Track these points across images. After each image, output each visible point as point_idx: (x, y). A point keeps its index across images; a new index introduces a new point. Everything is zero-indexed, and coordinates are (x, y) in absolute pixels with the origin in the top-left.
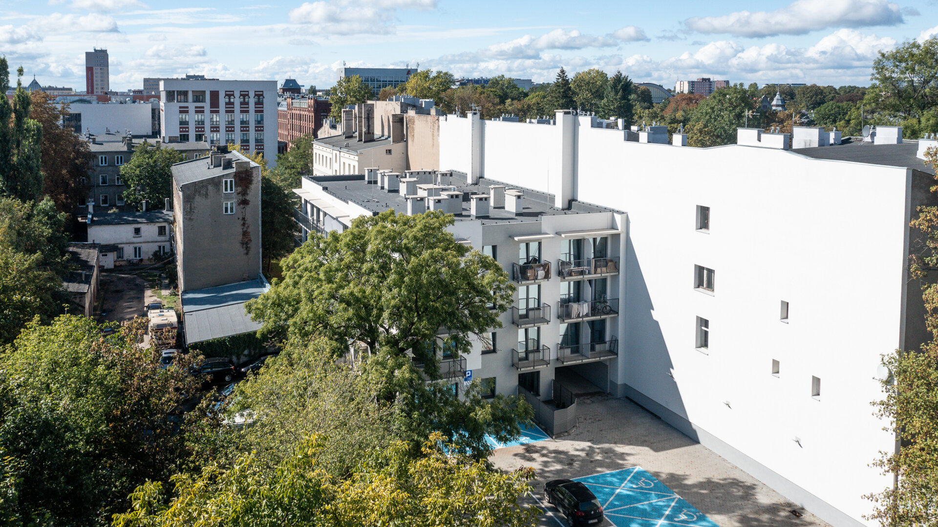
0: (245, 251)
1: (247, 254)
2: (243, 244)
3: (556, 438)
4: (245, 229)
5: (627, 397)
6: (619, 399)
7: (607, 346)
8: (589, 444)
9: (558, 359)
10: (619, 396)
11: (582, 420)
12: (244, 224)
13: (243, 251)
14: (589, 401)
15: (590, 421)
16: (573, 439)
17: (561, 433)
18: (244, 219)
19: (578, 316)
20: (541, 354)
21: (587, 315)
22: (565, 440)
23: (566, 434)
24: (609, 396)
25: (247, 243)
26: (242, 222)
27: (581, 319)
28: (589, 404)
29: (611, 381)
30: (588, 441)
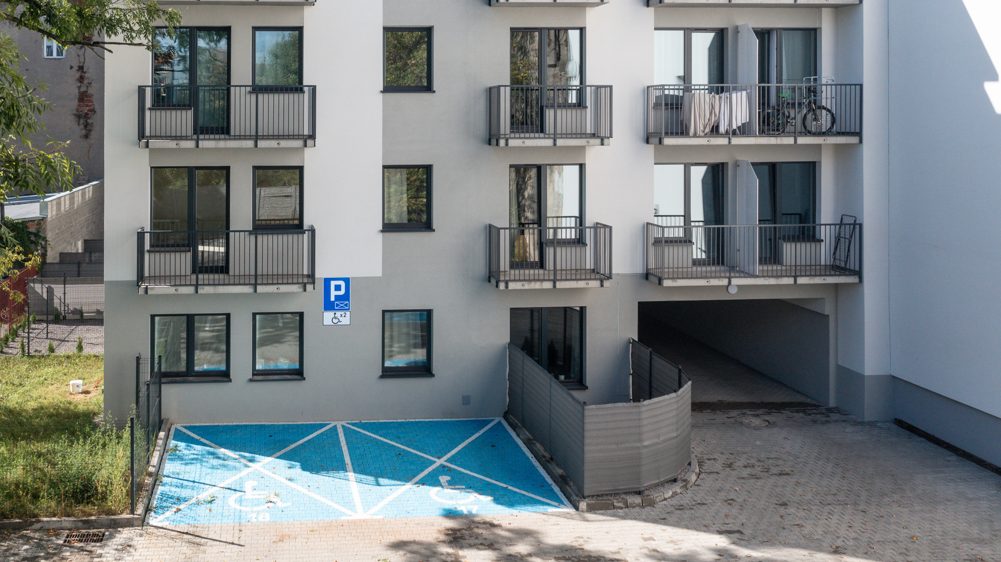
0: (84, 132)
1: (86, 136)
2: (78, 117)
3: (591, 509)
4: (83, 89)
5: (900, 423)
6: (872, 424)
7: (824, 252)
8: (721, 541)
9: (647, 276)
10: (868, 416)
11: (718, 466)
12: (81, 79)
13: (79, 130)
14: (756, 422)
15: (746, 472)
16: (662, 520)
17: (616, 494)
18: (81, 68)
19: (715, 130)
20: (589, 250)
21: (744, 130)
22: (624, 518)
23: (637, 500)
24: (834, 417)
25: (86, 116)
26: (78, 75)
27: (723, 141)
28: (756, 428)
29: (841, 370)
30: (720, 532)
